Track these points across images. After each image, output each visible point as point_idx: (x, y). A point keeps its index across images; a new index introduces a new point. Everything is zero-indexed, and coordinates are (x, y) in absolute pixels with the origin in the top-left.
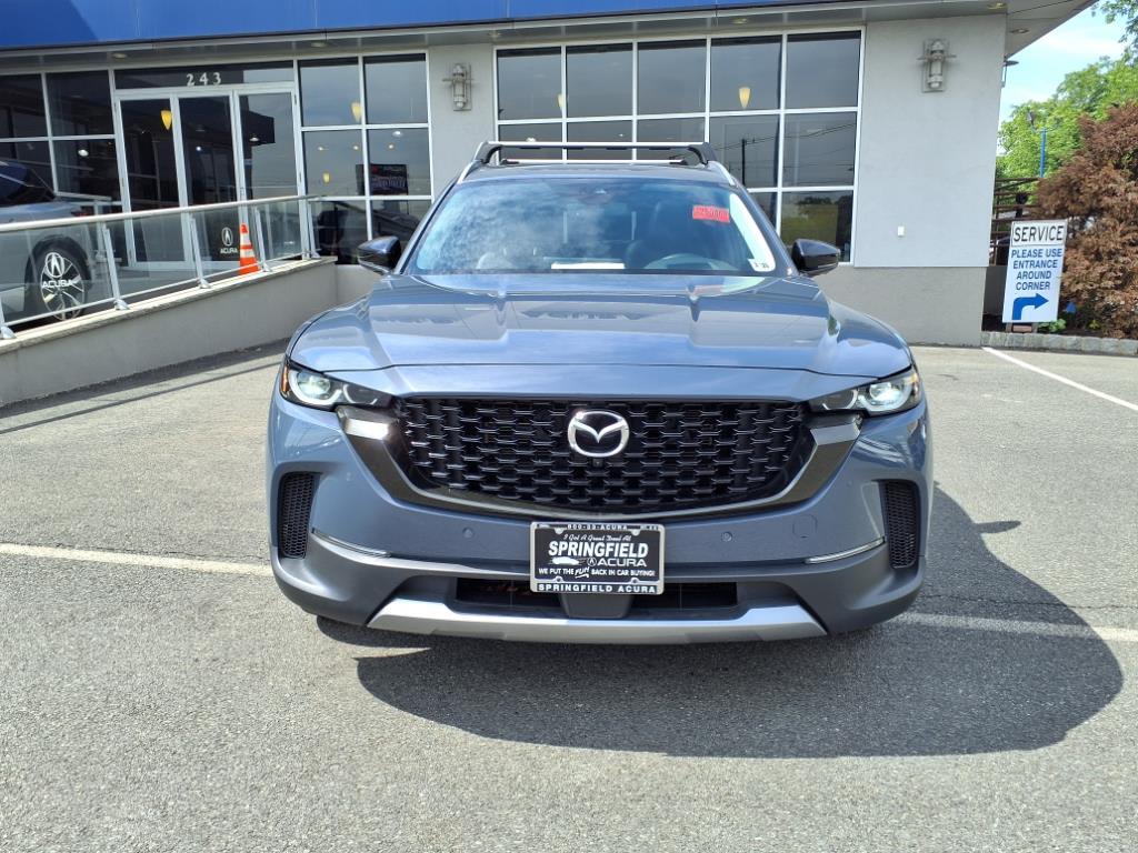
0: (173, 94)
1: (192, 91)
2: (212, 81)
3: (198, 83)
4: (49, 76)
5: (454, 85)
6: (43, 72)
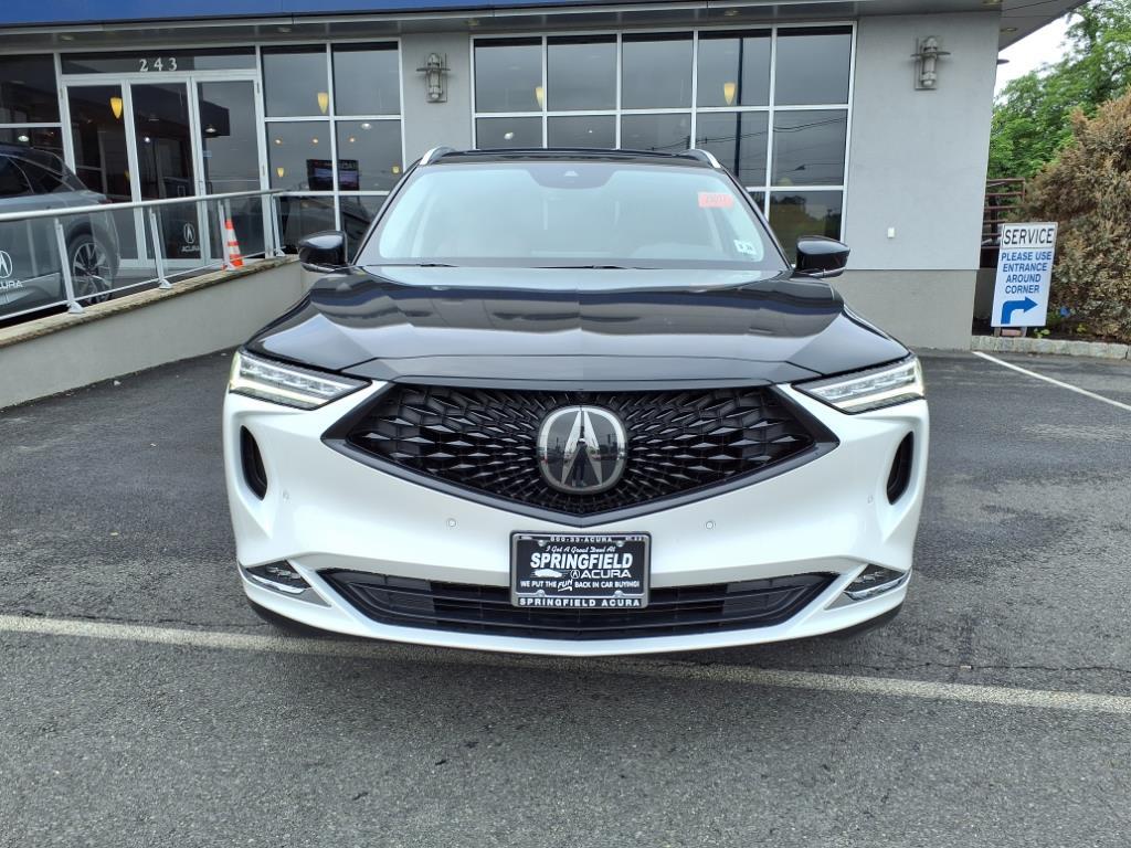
5: (428, 76)
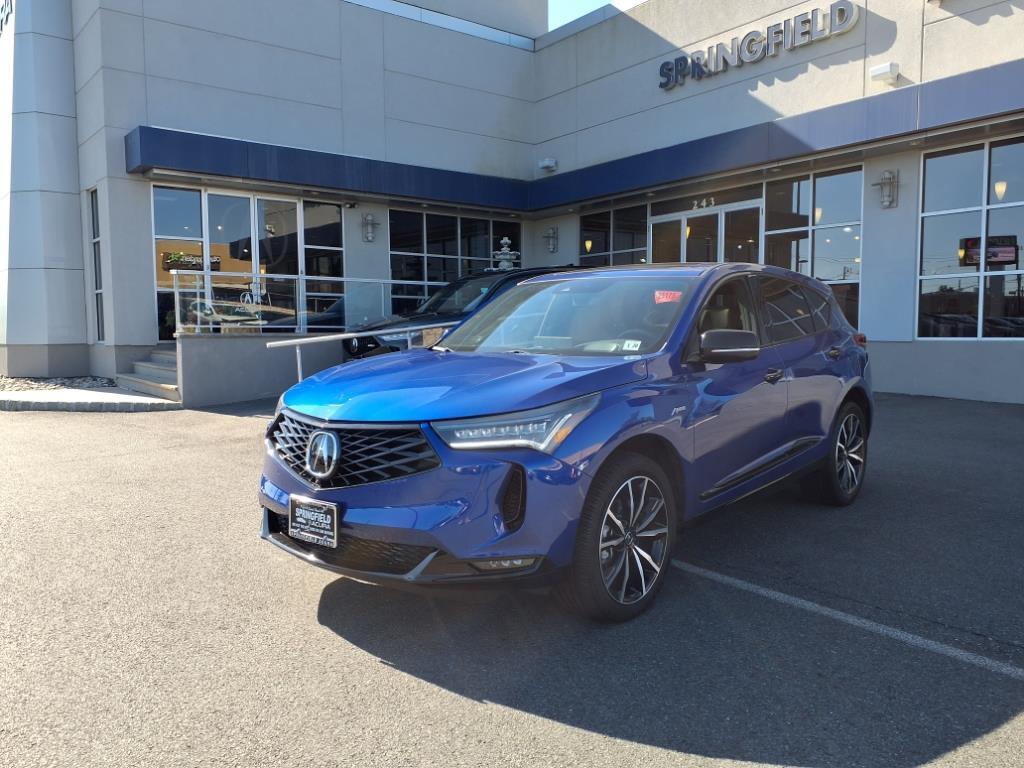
6: (611, 210)
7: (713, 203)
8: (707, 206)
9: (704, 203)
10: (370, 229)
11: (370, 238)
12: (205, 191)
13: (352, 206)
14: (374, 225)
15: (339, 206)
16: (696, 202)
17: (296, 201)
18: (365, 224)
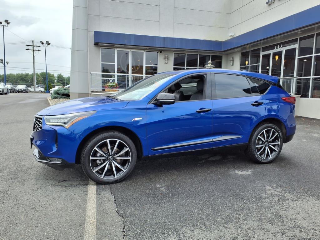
0: (271, 52)
1: (276, 50)
2: (280, 47)
3: (277, 48)
4: (252, 51)
6: (250, 50)
7: (281, 46)
8: (279, 48)
9: (278, 47)
10: (166, 59)
11: (166, 62)
12: (116, 49)
13: (161, 52)
14: (168, 59)
15: (157, 52)
16: (276, 46)
17: (144, 51)
18: (165, 58)
